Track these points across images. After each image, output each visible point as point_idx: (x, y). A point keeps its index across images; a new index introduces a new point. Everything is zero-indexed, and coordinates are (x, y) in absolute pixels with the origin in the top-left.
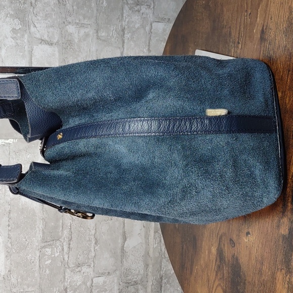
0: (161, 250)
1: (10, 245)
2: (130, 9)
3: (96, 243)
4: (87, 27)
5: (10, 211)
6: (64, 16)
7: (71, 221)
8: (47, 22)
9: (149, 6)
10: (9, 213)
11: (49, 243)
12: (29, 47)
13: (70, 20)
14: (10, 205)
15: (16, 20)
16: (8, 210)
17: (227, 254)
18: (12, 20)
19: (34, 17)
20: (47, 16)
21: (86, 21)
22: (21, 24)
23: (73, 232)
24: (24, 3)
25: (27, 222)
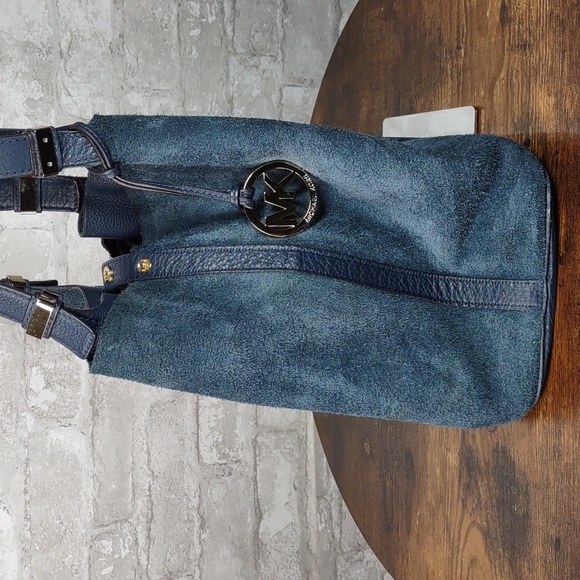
0: (333, 537)
1: (28, 535)
2: (241, 63)
3: (202, 527)
4: (164, 96)
5: (28, 460)
6: (121, 75)
7: (150, 479)
8: (90, 85)
9: (274, 58)
10: (27, 464)
11: (108, 528)
13: (133, 84)
14: (27, 446)
15: (33, 83)
16: (23, 458)
17: (481, 454)
18: (26, 83)
19: (66, 78)
20: (90, 76)
21: (162, 84)
22: (43, 91)
23: (155, 503)
24: (48, 53)
25: (62, 482)
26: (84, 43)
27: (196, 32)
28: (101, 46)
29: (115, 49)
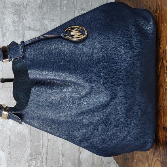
0: (102, 159)
1: (10, 159)
2: (78, 12)
3: (63, 156)
4: (55, 22)
6: (42, 14)
7: (47, 141)
8: (33, 17)
10: (10, 136)
11: (34, 157)
12: (22, 32)
13: (46, 17)
14: (10, 131)
15: (15, 16)
16: (9, 135)
18: (13, 15)
19: (25, 14)
20: (33, 14)
21: (54, 18)
22: (18, 18)
23: (49, 149)
24: (20, 6)
25: (20, 142)
26: (31, 4)
27: (65, 2)
28: (36, 5)
29: (41, 6)
